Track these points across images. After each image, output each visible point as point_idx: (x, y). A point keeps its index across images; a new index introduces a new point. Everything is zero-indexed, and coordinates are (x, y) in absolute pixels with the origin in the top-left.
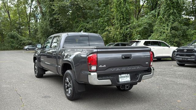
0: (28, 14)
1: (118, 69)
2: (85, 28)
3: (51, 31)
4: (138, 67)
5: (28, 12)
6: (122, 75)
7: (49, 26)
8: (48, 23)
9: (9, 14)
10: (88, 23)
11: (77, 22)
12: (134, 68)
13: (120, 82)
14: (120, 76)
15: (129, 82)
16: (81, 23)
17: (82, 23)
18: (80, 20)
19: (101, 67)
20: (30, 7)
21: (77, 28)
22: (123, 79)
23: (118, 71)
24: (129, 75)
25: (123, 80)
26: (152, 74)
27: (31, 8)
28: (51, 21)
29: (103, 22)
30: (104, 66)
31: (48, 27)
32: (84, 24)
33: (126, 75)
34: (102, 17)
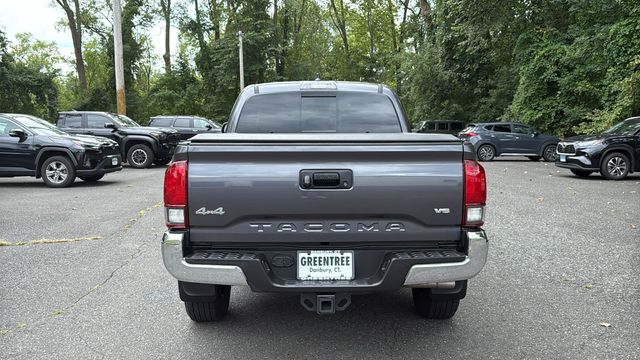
0: (398, 27)
1: (287, 228)
2: (557, 63)
3: (446, 77)
4: (394, 227)
5: (398, 22)
6: (314, 254)
7: (443, 61)
8: (441, 50)
9: (344, 33)
10: (569, 41)
11: (528, 41)
12: (370, 229)
13: (300, 281)
14: (302, 255)
15: (346, 285)
16: (542, 45)
17: (546, 46)
18: (542, 34)
19: (204, 213)
20: (403, 7)
21: (527, 61)
22: (321, 270)
23: (288, 234)
24: (349, 255)
25: (315, 276)
26: (467, 260)
27: (406, 8)
28: (450, 46)
29: (630, 36)
30: (215, 212)
31: (440, 66)
32: (556, 47)
33: (337, 254)
34: (627, 16)
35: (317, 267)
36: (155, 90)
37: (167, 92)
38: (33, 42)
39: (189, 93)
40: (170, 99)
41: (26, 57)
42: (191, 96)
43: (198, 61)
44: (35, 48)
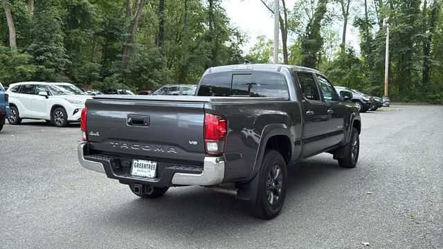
1: (125, 146)
6: (140, 162)
12: (160, 150)
13: (132, 175)
19: (92, 135)
23: (124, 149)
24: (155, 164)
26: (203, 174)
33: (149, 163)
35: (141, 169)
36: (330, 69)
37: (337, 70)
38: (266, 41)
39: (353, 70)
40: (339, 74)
41: (262, 51)
42: (355, 72)
43: (363, 47)
44: (268, 45)
